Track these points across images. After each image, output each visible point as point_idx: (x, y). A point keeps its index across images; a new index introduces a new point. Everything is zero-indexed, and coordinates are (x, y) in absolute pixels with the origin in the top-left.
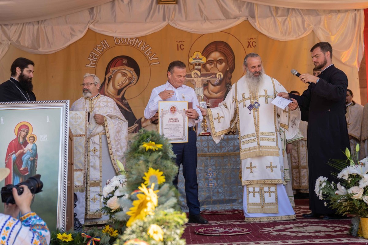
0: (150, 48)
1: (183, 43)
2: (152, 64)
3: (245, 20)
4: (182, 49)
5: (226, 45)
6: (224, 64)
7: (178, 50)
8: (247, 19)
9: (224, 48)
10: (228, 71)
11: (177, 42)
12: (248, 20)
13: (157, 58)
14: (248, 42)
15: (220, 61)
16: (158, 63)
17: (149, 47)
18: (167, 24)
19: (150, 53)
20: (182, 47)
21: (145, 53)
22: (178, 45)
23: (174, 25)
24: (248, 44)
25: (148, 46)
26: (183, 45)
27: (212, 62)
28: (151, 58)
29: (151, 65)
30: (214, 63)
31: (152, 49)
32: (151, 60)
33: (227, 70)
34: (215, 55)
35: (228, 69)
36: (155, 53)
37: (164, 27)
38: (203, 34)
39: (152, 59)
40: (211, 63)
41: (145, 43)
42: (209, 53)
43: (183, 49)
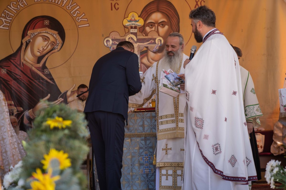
0: (78, 7)
1: (118, 2)
2: (79, 26)
4: (117, 8)
6: (166, 27)
7: (112, 9)
13: (86, 20)
14: (196, 1)
15: (163, 24)
16: (88, 25)
17: (77, 6)
19: (78, 13)
20: (117, 6)
21: (72, 12)
22: (111, 4)
24: (195, 3)
25: (75, 4)
26: (118, 4)
27: (153, 24)
28: (78, 19)
29: (79, 28)
30: (155, 26)
31: (80, 8)
32: (79, 21)
34: (157, 16)
36: (84, 13)
40: (151, 25)
41: (71, 1)
42: (149, 13)
43: (118, 8)
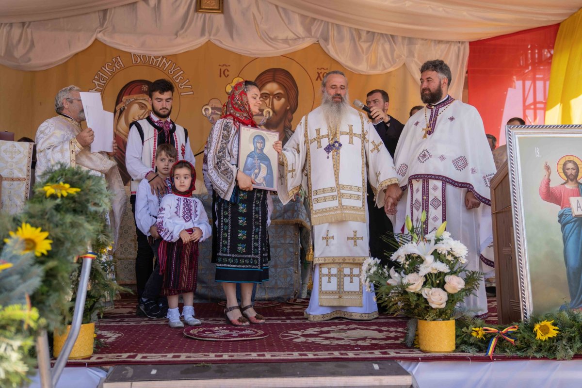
0: (182, 72)
1: (228, 68)
2: (182, 94)
3: (315, 43)
4: (226, 75)
5: (287, 74)
6: (283, 100)
7: (220, 76)
8: (318, 41)
9: (285, 78)
10: (288, 110)
11: (219, 65)
12: (319, 43)
13: (190, 87)
14: (318, 73)
15: (278, 96)
16: (192, 93)
17: (180, 70)
18: (207, 40)
19: (181, 78)
20: (226, 73)
21: (174, 78)
22: (221, 69)
23: (217, 43)
24: (317, 75)
25: (179, 68)
26: (228, 71)
27: (267, 95)
28: (181, 86)
29: (181, 95)
30: (270, 98)
31: (184, 73)
32: (182, 88)
33: (286, 108)
34: (272, 87)
35: (288, 108)
36: (188, 79)
37: (203, 44)
38: (257, 56)
39: (183, 86)
40: (266, 97)
41: (174, 64)
42: (263, 83)
43: (228, 75)
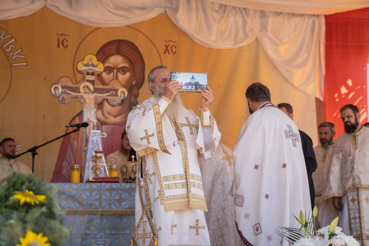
0: (13, 40)
1: (67, 38)
2: (14, 65)
3: (162, 14)
4: (65, 46)
5: (133, 46)
6: (128, 74)
7: (58, 47)
8: (165, 11)
10: (134, 85)
11: (57, 34)
12: (166, 14)
13: (23, 57)
14: (166, 45)
15: (123, 70)
16: (25, 64)
17: (11, 38)
18: (43, 6)
19: (12, 47)
20: (65, 43)
21: (4, 46)
22: (58, 39)
23: (54, 9)
24: (165, 48)
25: (10, 36)
26: (67, 41)
28: (13, 56)
29: (13, 66)
30: (114, 72)
31: (16, 41)
32: (14, 58)
33: (132, 83)
34: (116, 60)
35: (134, 83)
36: (20, 48)
37: (38, 9)
38: (99, 26)
39: (15, 56)
40: (109, 70)
41: (4, 31)
42: (107, 55)
43: (67, 46)
